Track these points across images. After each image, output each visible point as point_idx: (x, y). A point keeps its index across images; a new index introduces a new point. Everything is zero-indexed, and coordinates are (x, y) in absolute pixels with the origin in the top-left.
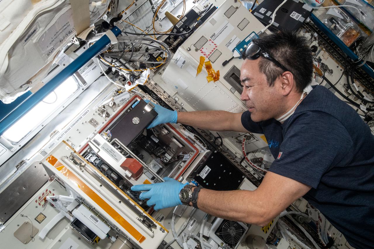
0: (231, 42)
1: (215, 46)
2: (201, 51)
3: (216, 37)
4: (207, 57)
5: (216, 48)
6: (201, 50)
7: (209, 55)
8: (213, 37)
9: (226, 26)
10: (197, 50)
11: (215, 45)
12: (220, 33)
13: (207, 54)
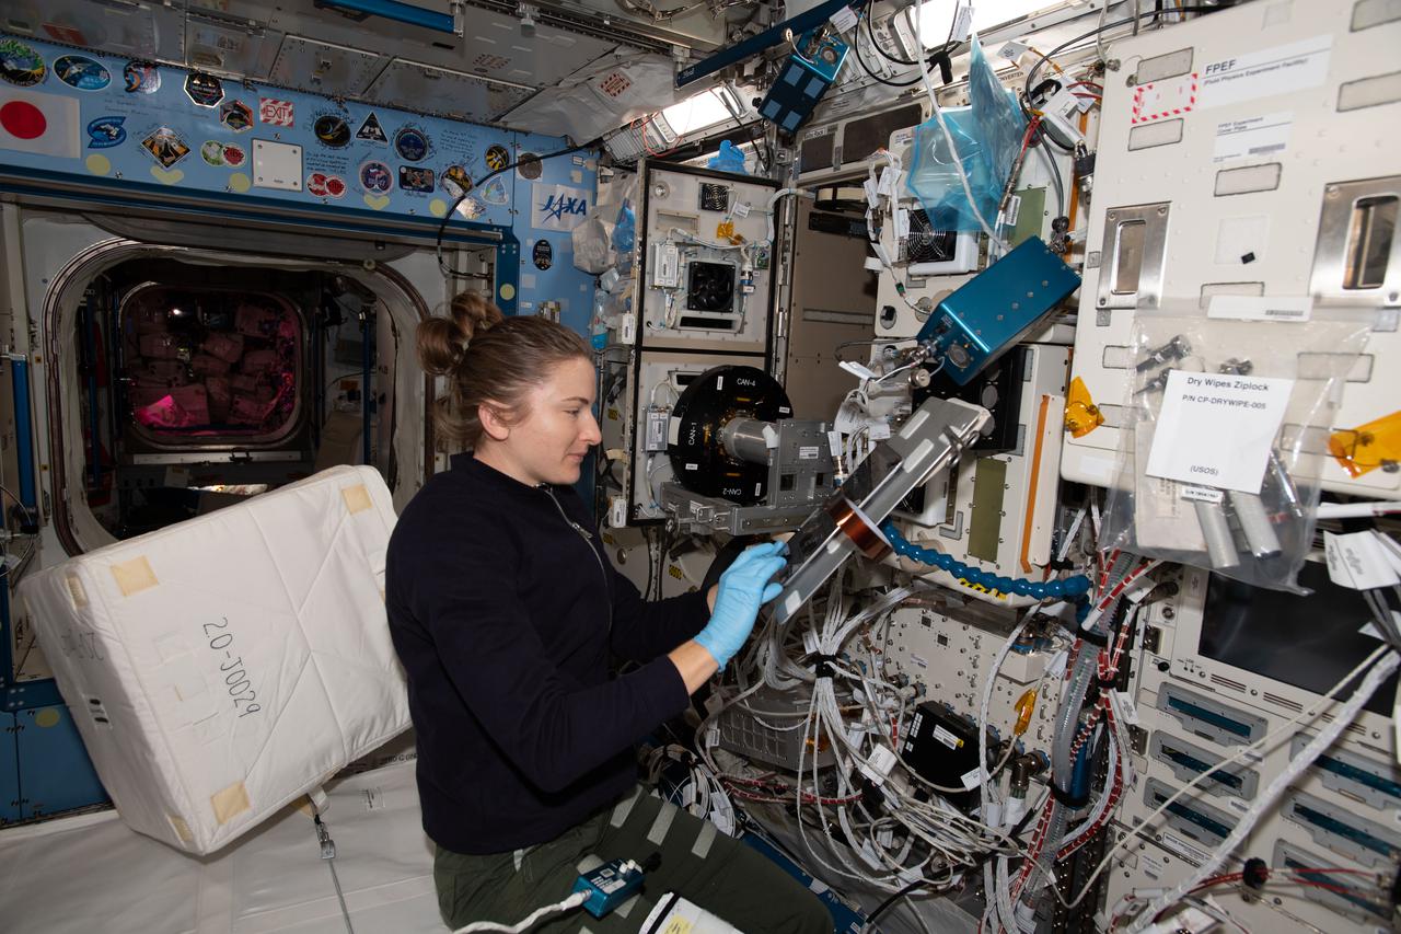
0: (1249, 126)
1: (1188, 104)
2: (1137, 93)
3: (1223, 78)
4: (1134, 121)
5: (1184, 114)
6: (1140, 90)
7: (1144, 119)
8: (1218, 71)
9: (1303, 58)
10: (1131, 81)
11: (1192, 100)
12: (1250, 70)
13: (1145, 112)
